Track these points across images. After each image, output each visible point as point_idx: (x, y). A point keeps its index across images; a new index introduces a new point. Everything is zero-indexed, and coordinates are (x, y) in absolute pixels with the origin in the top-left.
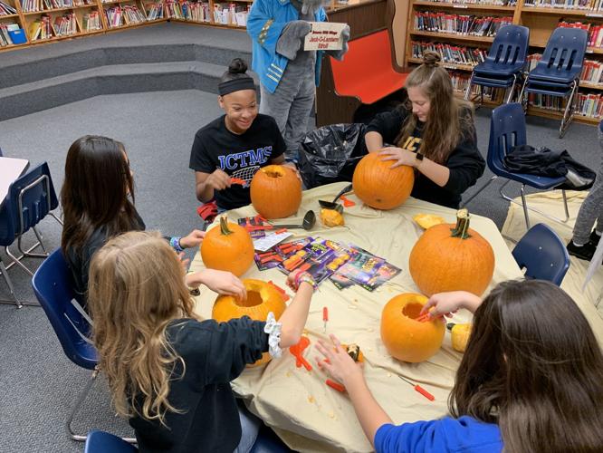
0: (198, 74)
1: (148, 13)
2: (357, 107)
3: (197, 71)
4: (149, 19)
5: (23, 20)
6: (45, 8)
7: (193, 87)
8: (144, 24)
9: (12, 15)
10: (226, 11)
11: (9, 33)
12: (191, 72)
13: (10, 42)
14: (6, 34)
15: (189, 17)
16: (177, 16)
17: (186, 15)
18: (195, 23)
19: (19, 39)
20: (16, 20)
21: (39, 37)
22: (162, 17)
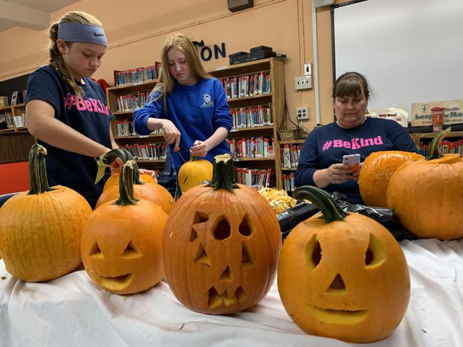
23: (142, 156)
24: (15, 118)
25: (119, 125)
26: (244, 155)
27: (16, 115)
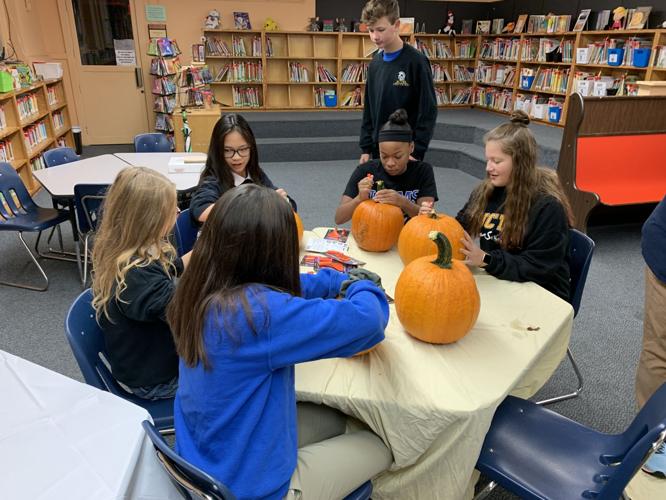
0: (466, 155)
1: (454, 97)
2: (594, 205)
3: (466, 152)
4: (453, 103)
5: (339, 87)
6: (360, 80)
7: (457, 167)
8: (446, 106)
9: (332, 83)
10: (527, 101)
11: (326, 97)
12: (460, 152)
13: (323, 104)
14: (322, 97)
15: (491, 105)
16: (480, 103)
17: (489, 103)
18: (495, 111)
19: (331, 103)
20: (334, 87)
21: (347, 104)
22: (467, 102)
24: (578, 50)
27: (581, 46)
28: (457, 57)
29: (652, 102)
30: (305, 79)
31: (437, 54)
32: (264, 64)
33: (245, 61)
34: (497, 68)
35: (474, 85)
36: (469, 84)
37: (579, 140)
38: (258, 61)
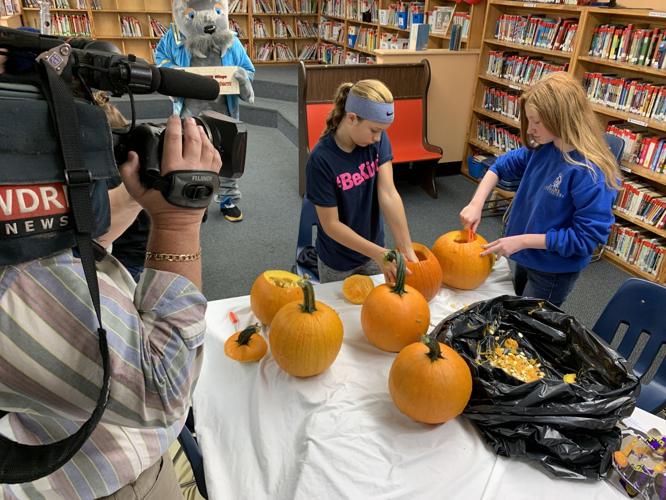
1: (300, 53)
4: (299, 59)
12: (277, 111)
17: (329, 60)
22: (314, 58)
23: (507, 112)
24: (380, 11)
25: (491, 57)
26: (646, 165)
27: (383, 8)
28: (299, 13)
29: (382, 70)
30: (138, 34)
31: (278, 9)
32: (91, 17)
33: (68, 14)
34: (333, 25)
35: (319, 41)
36: (315, 40)
37: (308, 106)
38: (83, 15)
